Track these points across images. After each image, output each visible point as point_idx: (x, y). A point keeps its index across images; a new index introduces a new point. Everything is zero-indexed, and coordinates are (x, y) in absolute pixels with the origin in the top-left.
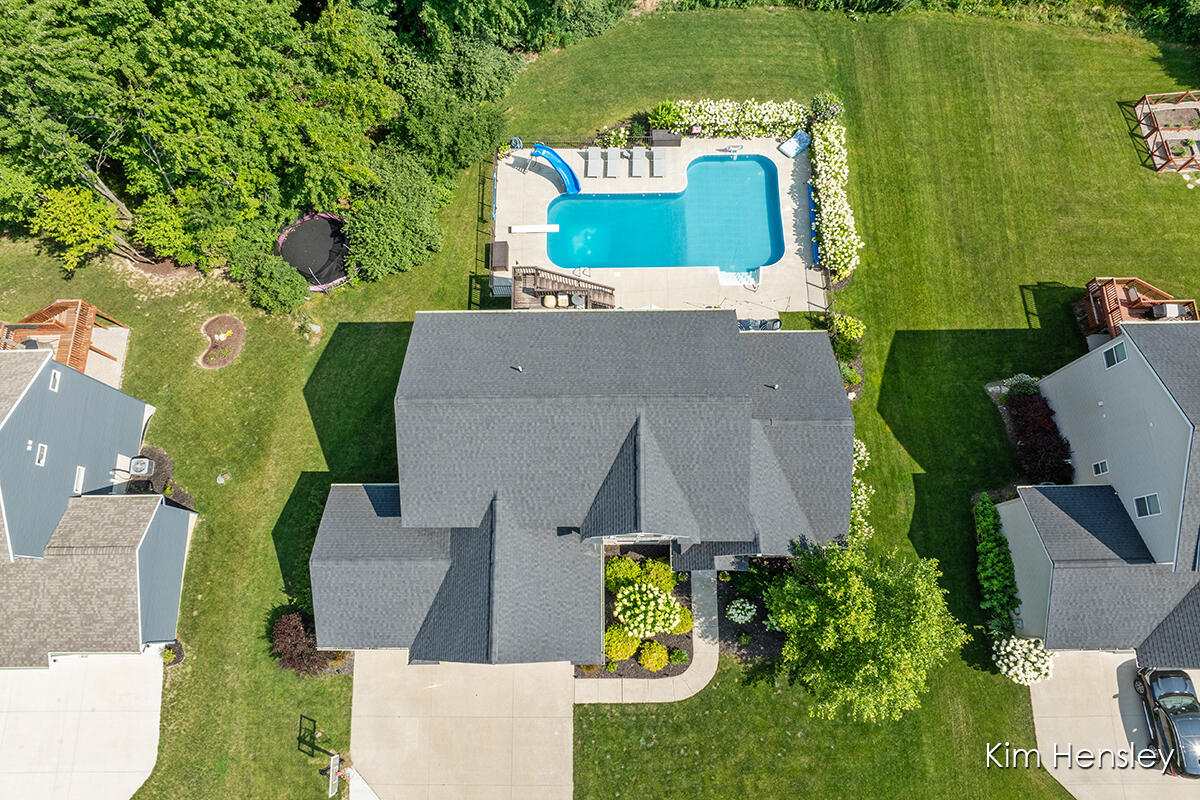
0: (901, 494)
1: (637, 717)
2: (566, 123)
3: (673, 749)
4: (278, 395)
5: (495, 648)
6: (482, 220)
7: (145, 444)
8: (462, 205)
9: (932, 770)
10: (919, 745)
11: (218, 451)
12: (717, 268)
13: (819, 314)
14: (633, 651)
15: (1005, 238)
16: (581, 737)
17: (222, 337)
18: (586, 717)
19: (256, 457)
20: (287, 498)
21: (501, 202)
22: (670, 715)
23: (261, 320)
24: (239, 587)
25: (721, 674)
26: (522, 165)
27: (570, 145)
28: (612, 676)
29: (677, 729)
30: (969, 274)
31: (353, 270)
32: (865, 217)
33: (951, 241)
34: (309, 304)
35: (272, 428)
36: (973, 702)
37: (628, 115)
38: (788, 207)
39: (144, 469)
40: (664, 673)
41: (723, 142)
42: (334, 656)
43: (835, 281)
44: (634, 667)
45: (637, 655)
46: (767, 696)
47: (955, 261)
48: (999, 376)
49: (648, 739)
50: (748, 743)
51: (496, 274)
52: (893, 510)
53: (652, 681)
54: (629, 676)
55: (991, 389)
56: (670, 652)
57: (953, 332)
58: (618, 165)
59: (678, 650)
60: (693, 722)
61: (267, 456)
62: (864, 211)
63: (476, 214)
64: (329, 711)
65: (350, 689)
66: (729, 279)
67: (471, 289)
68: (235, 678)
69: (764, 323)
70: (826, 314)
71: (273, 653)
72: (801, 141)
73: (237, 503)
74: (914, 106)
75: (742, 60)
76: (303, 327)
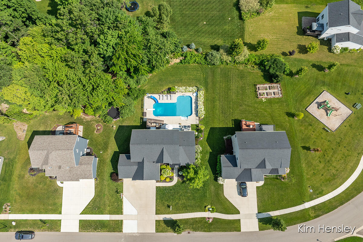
0: (207, 155)
1: (165, 188)
2: (156, 89)
3: (170, 193)
4: (109, 138)
5: (144, 178)
6: (142, 107)
7: (88, 146)
8: (139, 105)
9: (208, 196)
10: (206, 192)
11: (100, 148)
13: (197, 125)
15: (230, 111)
16: (157, 191)
17: (99, 128)
18: (157, 188)
19: (106, 149)
20: (112, 155)
21: (145, 105)
22: (170, 188)
23: (106, 125)
24: (105, 169)
25: (177, 182)
26: (149, 97)
27: (157, 94)
28: (161, 182)
29: (171, 190)
30: (223, 117)
31: (121, 117)
32: (206, 108)
33: (221, 111)
34: (113, 122)
35: (109, 144)
36: (215, 186)
37: (167, 88)
38: (194, 105)
39: (89, 151)
40: (169, 182)
41: (183, 93)
42: (121, 179)
43: (200, 119)
44: (165, 181)
45: (165, 179)
47: (221, 115)
48: (226, 135)
49: (167, 191)
50: (181, 192)
51: (144, 117)
53: (167, 183)
55: (224, 138)
56: (170, 179)
57: (219, 128)
58: (165, 97)
59: (171, 179)
60: (173, 189)
61: (108, 149)
62: (207, 106)
63: (141, 106)
64: (120, 187)
65: (123, 184)
66: (183, 118)
67: (140, 120)
68: (106, 183)
69: (188, 126)
70: (198, 125)
71: (111, 179)
72: (196, 94)
73: (104, 156)
74: (217, 85)
75: (188, 76)
76: (112, 127)
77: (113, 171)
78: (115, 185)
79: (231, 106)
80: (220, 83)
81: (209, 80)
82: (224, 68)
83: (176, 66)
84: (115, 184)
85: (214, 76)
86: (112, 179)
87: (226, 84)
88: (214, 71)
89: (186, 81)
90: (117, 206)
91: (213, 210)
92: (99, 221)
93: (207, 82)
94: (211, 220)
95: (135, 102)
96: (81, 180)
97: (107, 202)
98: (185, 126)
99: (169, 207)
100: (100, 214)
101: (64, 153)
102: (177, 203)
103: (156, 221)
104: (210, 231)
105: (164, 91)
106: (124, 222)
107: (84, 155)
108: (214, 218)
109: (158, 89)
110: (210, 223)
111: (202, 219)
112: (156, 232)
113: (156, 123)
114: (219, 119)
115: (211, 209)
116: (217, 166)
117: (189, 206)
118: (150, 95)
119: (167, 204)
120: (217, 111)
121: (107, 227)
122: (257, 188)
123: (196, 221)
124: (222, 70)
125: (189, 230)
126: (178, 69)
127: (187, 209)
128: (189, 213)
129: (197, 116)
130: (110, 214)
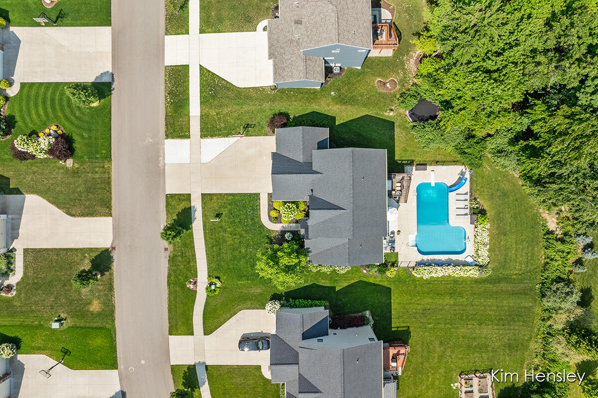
0: (328, 282)
1: (256, 209)
2: (482, 187)
3: (246, 218)
4: (364, 105)
6: (437, 162)
7: (346, 68)
8: (444, 155)
9: (241, 283)
10: (248, 280)
11: (343, 91)
12: (416, 234)
13: (397, 264)
14: (276, 208)
16: (250, 195)
17: (388, 85)
18: (257, 196)
19: (341, 102)
20: (326, 113)
21: (444, 168)
22: (257, 217)
23: (395, 97)
24: (296, 103)
25: (269, 230)
26: (462, 174)
27: (471, 189)
28: (269, 202)
29: (253, 219)
30: (414, 311)
31: (414, 124)
32: (439, 281)
33: (428, 307)
34: (402, 111)
35: (352, 105)
36: (261, 295)
37: (485, 208)
38: (443, 257)
39: (337, 70)
40: (269, 216)
41: (472, 238)
43: (411, 270)
44: (271, 208)
45: (275, 209)
46: (262, 242)
47: (420, 307)
48: (373, 315)
49: (249, 212)
50: (249, 237)
51: (414, 168)
52: (322, 279)
53: (267, 213)
54: (268, 207)
55: (368, 312)
56: (276, 218)
58: (462, 204)
59: (277, 220)
60: (255, 223)
61: (342, 105)
62: (442, 281)
63: (440, 160)
64: (257, 131)
65: (264, 136)
66: (412, 238)
67: (408, 160)
68: (266, 106)
69: (394, 248)
70: (397, 266)
71: (275, 115)
72: (472, 262)
73: (324, 99)
74: (491, 301)
75: (514, 245)
76: (392, 110)
77: (292, 117)
78: (262, 123)
79: (442, 326)
80: (497, 306)
81: (503, 286)
82: (533, 313)
83: (538, 223)
84: (265, 122)
85: (513, 294)
86: (274, 117)
87: (493, 318)
88: (526, 294)
89: (502, 243)
90: (218, 127)
91: (211, 291)
92: (188, 99)
93: (499, 282)
94: (192, 286)
95: (450, 149)
96: (271, 62)
97: (225, 110)
98: (393, 242)
99: (218, 215)
100: (201, 100)
101: (330, 27)
102: (225, 231)
103: (189, 195)
104: (169, 284)
105: (478, 201)
106: (186, 142)
107: (326, 62)
108: (196, 292)
109: (484, 191)
110: (186, 285)
111: (192, 271)
112: (167, 195)
113: (401, 191)
114: (410, 303)
115: (213, 287)
116: (304, 299)
117: (220, 249)
118: (467, 175)
119: (224, 213)
120: (429, 301)
121: (175, 112)
122: (258, 368)
123: (189, 262)
124: (529, 309)
125: (172, 250)
126: (532, 227)
127: (213, 246)
128: (206, 251)
129: (419, 264)
130: (202, 116)
